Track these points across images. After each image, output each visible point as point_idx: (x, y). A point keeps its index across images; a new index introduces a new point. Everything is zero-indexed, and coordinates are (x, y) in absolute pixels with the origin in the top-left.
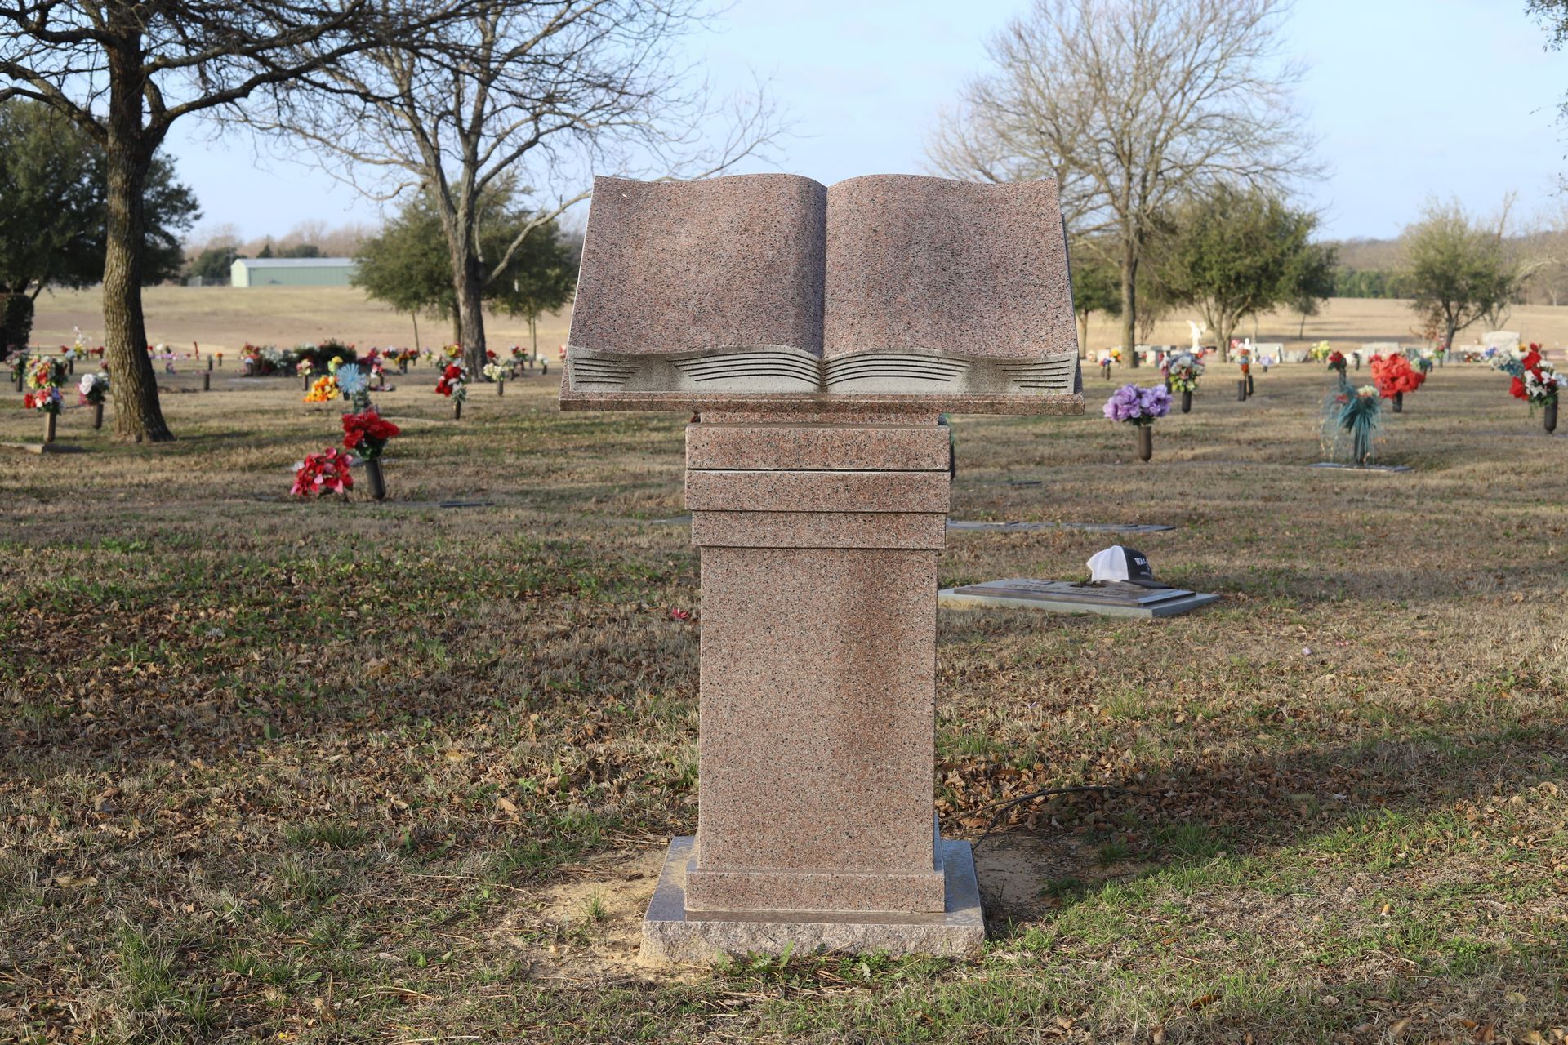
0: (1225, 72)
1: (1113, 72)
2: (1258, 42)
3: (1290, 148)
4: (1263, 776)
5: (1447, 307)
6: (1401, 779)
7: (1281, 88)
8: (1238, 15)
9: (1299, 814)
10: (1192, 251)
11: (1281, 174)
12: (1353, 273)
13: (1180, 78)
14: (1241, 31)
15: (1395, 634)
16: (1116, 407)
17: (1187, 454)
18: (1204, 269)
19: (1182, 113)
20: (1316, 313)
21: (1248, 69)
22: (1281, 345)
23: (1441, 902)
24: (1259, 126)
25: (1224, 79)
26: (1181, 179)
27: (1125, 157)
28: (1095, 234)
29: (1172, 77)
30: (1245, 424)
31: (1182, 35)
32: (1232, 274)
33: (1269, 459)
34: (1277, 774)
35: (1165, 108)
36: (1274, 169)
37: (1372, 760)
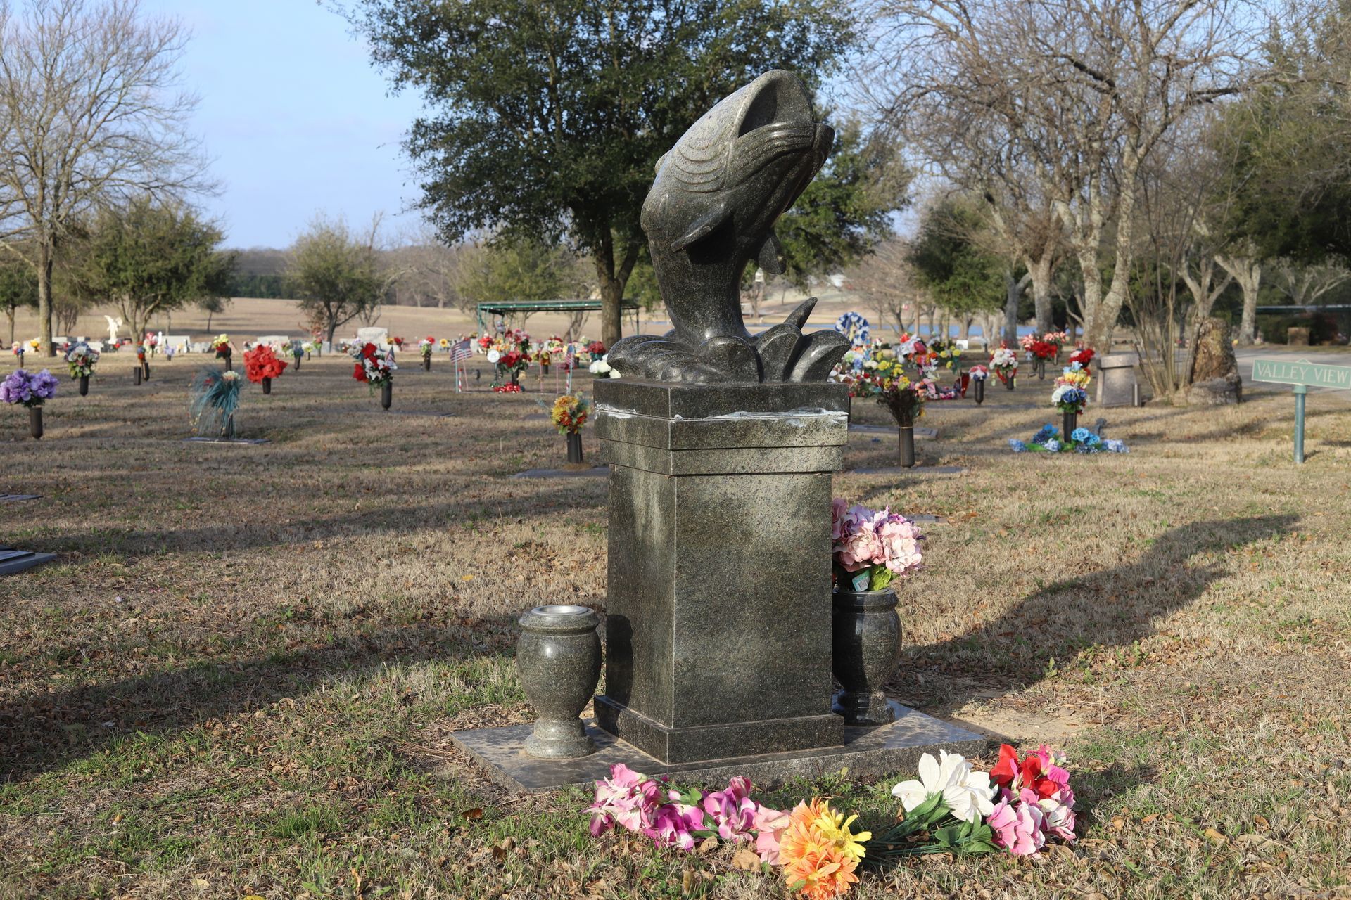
0: (128, 99)
1: (25, 93)
2: (156, 73)
3: (186, 167)
4: (44, 711)
5: (328, 306)
6: (167, 705)
7: (177, 115)
8: (138, 50)
9: (67, 743)
10: (108, 253)
11: (179, 189)
12: (253, 278)
13: (87, 102)
14: (140, 63)
15: (203, 581)
16: (8, 390)
17: (76, 431)
18: (120, 270)
19: (89, 133)
20: (221, 311)
21: (147, 97)
22: (188, 338)
23: (166, 808)
24: (159, 147)
25: (126, 104)
26: (90, 190)
27: (38, 169)
28: (17, 236)
29: (79, 101)
30: (132, 405)
31: (87, 65)
32: (145, 274)
33: (149, 434)
34: (57, 709)
35: (74, 126)
36: (173, 185)
37: (145, 690)
